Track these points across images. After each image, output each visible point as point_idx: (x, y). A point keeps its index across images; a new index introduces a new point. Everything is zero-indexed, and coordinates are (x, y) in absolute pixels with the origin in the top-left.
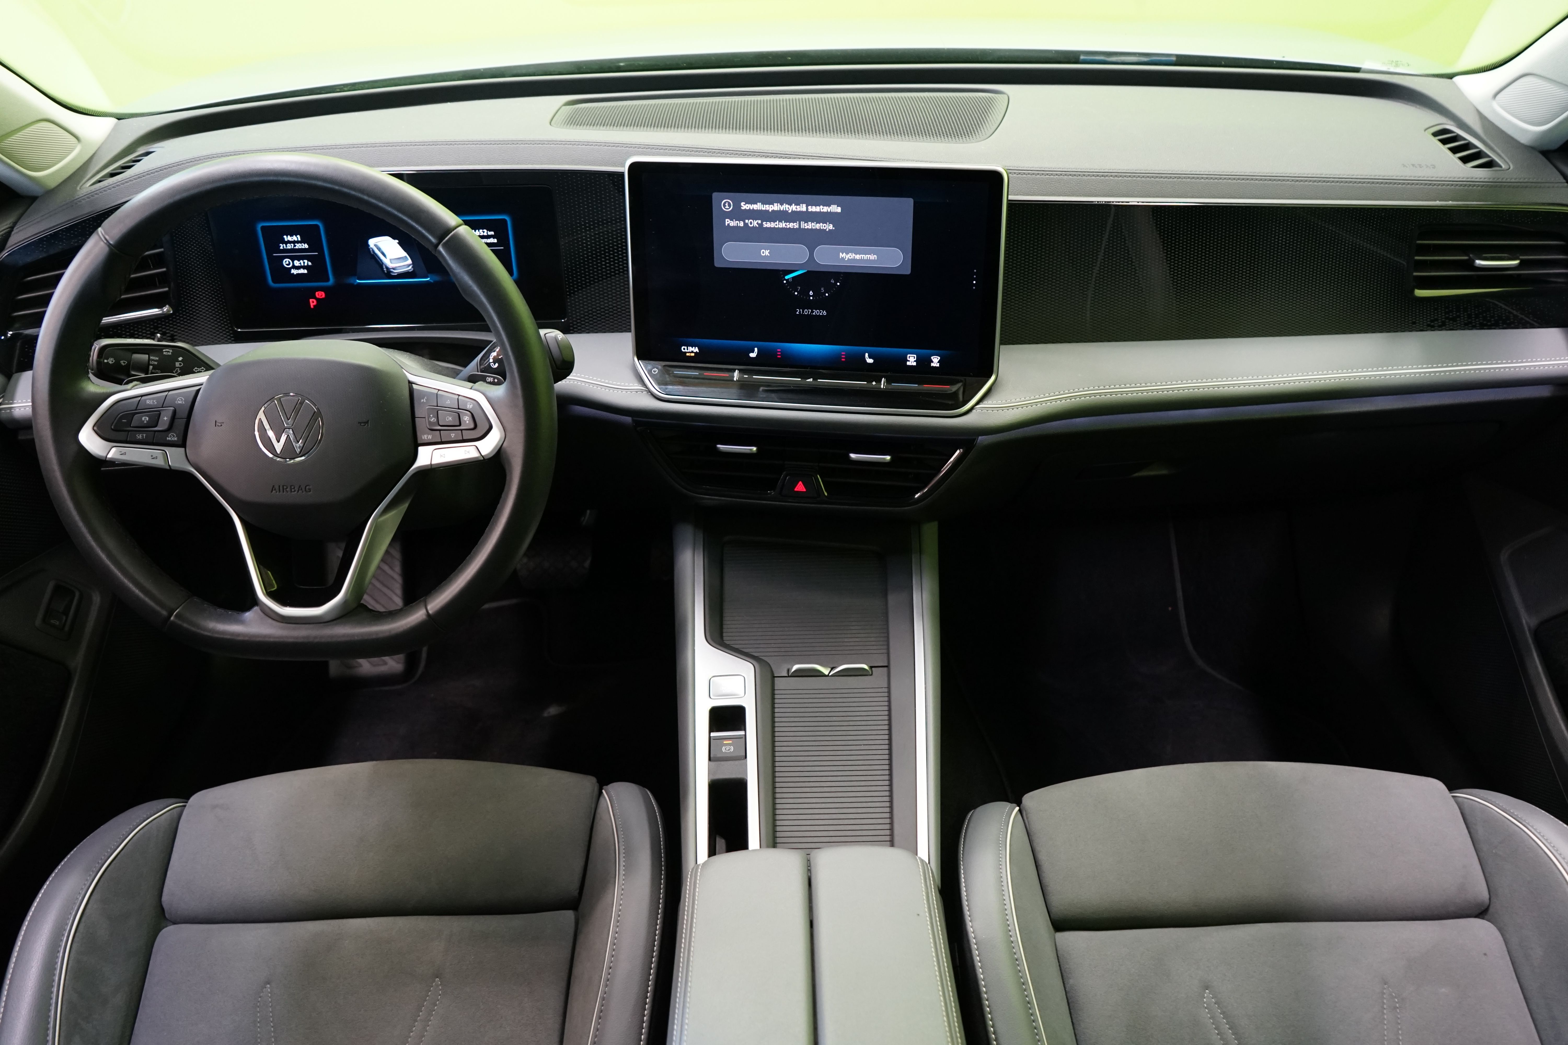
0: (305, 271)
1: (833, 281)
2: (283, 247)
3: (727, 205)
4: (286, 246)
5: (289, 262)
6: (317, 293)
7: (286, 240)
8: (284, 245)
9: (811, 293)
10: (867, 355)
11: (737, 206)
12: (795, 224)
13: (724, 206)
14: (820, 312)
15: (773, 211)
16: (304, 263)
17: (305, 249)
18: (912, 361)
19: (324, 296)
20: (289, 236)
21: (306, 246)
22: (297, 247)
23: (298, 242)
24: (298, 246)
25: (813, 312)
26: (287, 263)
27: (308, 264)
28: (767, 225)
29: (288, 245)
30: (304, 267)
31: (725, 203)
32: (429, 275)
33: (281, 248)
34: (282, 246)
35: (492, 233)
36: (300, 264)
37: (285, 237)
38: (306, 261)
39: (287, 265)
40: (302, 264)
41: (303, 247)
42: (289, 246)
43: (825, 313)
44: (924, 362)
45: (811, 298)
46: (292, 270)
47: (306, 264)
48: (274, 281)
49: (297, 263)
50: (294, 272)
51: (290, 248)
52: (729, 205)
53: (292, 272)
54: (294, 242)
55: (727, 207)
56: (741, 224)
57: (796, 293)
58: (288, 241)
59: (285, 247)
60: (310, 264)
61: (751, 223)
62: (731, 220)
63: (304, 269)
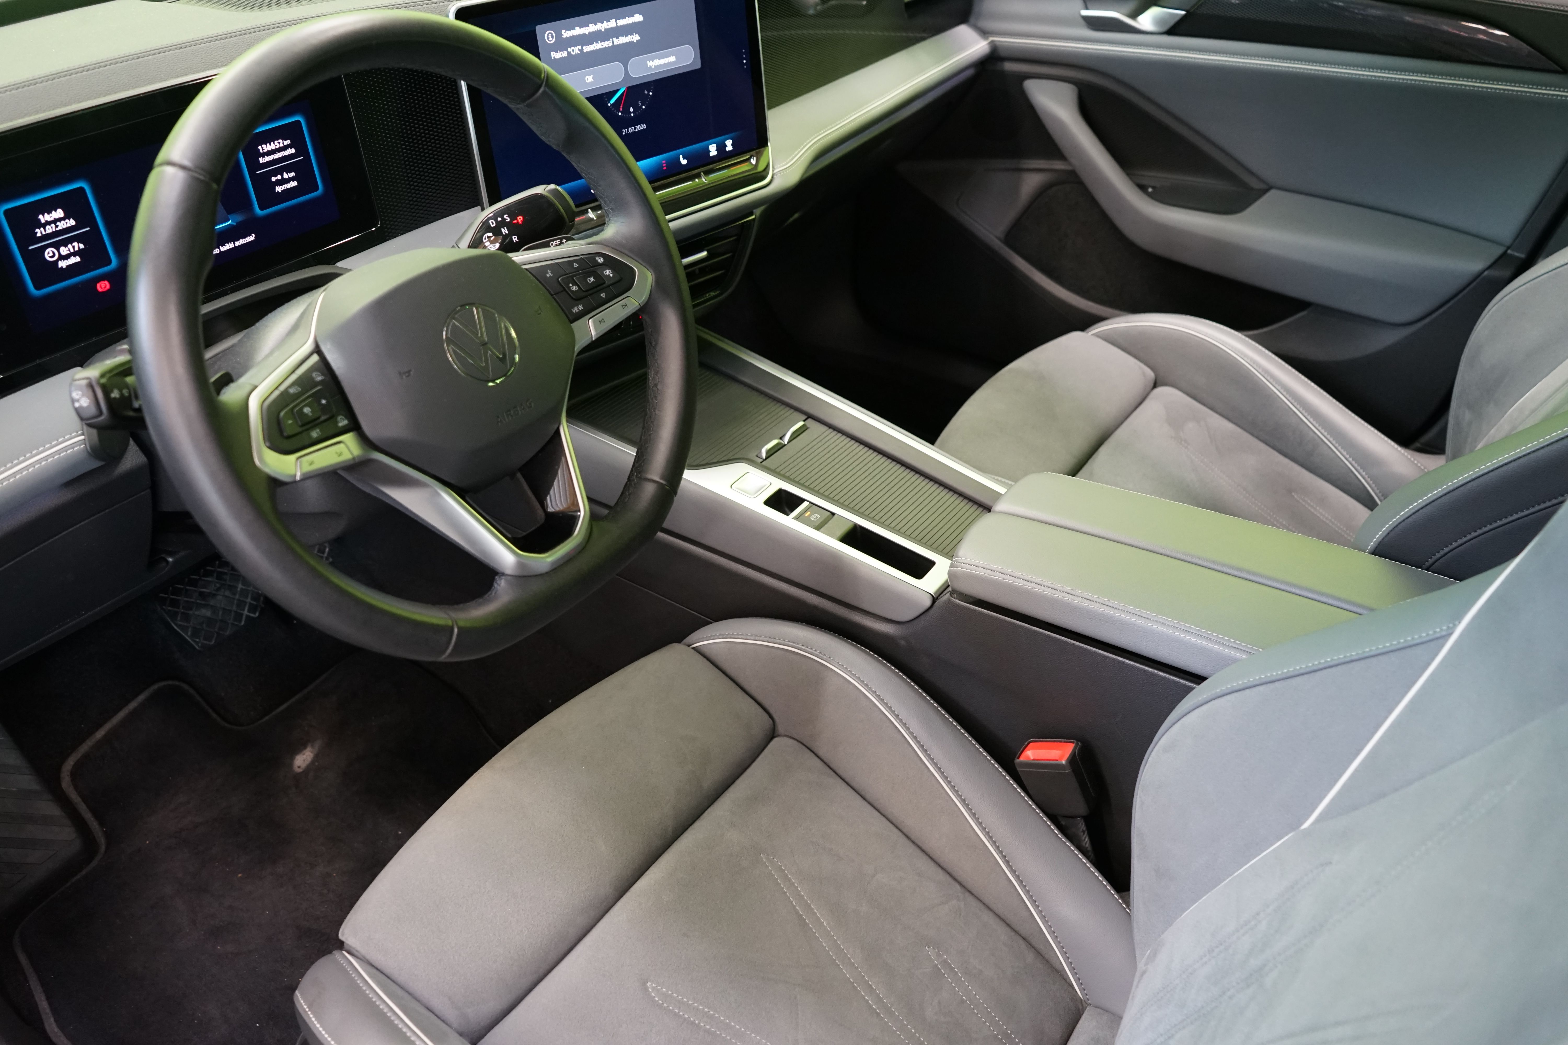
0: (77, 259)
1: (646, 92)
2: (41, 233)
3: (550, 36)
4: (45, 231)
5: (53, 253)
6: (98, 286)
7: (43, 221)
8: (42, 229)
9: (631, 110)
10: (681, 157)
11: (559, 35)
12: (609, 41)
13: (548, 38)
14: (641, 126)
15: (590, 33)
16: (74, 247)
17: (72, 226)
18: (713, 150)
19: (108, 287)
20: (46, 214)
21: (72, 222)
22: (60, 228)
23: (60, 220)
24: (62, 225)
25: (635, 128)
26: (51, 254)
27: (79, 247)
28: (588, 49)
29: (48, 227)
30: (74, 254)
31: (548, 35)
32: (230, 216)
33: (39, 235)
34: (39, 232)
35: (288, 142)
36: (69, 250)
37: (41, 217)
38: (75, 244)
39: (51, 257)
40: (72, 250)
41: (69, 225)
42: (50, 229)
43: (644, 126)
44: (721, 148)
45: (632, 115)
46: (60, 262)
47: (76, 249)
48: (37, 287)
49: (64, 251)
50: (63, 264)
51: (50, 231)
52: (552, 37)
53: (60, 266)
54: (55, 221)
55: (551, 39)
56: (565, 54)
57: (620, 114)
58: (46, 221)
59: (44, 233)
60: (82, 246)
61: (573, 51)
62: (556, 52)
63: (75, 256)
